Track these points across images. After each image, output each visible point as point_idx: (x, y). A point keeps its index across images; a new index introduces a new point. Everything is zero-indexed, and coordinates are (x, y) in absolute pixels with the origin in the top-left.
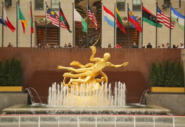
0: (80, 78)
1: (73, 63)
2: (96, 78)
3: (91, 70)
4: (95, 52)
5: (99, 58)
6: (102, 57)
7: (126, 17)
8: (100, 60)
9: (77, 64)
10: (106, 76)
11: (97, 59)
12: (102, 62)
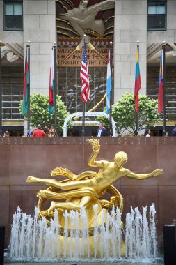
4: (98, 151)
7: (167, 45)
8: (108, 165)
9: (64, 172)
10: (120, 195)
11: (103, 163)
12: (112, 169)
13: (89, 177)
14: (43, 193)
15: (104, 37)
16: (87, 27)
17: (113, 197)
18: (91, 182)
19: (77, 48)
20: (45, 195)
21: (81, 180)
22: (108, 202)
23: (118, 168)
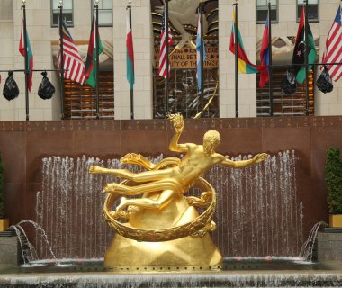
0: (145, 195)
1: (127, 159)
2: (186, 194)
3: (173, 175)
4: (181, 130)
5: (192, 145)
6: (199, 141)
7: (280, 39)
8: (195, 148)
9: (137, 159)
10: (213, 190)
11: (188, 147)
12: (200, 153)
13: (171, 166)
14: (111, 186)
15: (208, 34)
16: (188, 22)
17: (204, 194)
18: (173, 171)
19: (177, 47)
20: (113, 190)
21: (161, 169)
22: (198, 199)
23: (208, 152)
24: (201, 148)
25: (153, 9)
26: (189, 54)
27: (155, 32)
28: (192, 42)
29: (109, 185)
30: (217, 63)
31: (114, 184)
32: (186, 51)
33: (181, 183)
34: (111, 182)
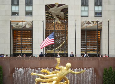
0: (47, 82)
1: (42, 71)
4: (59, 63)
8: (63, 68)
9: (46, 71)
10: (68, 80)
11: (61, 67)
12: (65, 70)
13: (56, 73)
14: (38, 79)
15: (64, 19)
16: (58, 15)
18: (57, 75)
19: (54, 23)
20: (38, 80)
21: (53, 74)
23: (67, 69)
24: (65, 68)
25: (46, 10)
26: (58, 25)
27: (46, 17)
28: (59, 21)
29: (37, 79)
30: (67, 28)
31: (38, 78)
32: (57, 24)
33: (59, 78)
34: (37, 78)
